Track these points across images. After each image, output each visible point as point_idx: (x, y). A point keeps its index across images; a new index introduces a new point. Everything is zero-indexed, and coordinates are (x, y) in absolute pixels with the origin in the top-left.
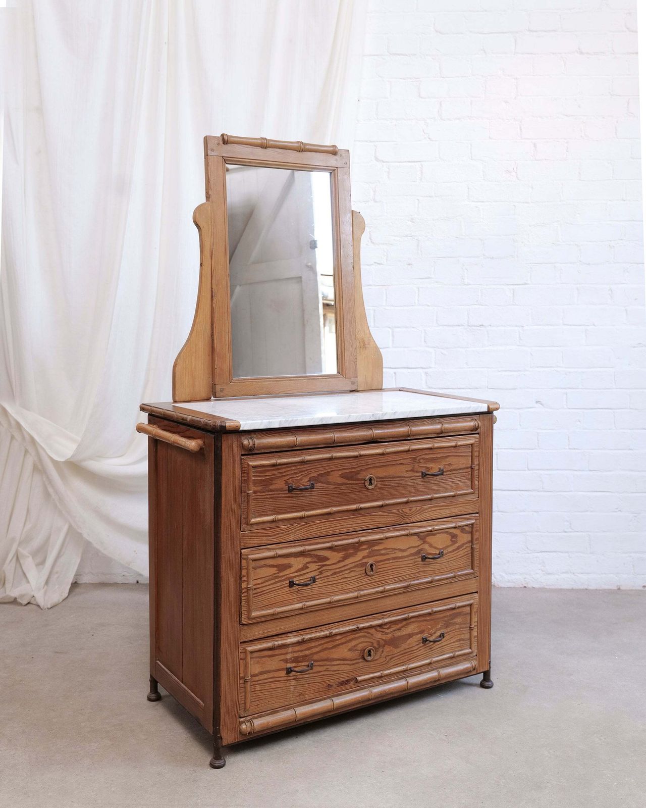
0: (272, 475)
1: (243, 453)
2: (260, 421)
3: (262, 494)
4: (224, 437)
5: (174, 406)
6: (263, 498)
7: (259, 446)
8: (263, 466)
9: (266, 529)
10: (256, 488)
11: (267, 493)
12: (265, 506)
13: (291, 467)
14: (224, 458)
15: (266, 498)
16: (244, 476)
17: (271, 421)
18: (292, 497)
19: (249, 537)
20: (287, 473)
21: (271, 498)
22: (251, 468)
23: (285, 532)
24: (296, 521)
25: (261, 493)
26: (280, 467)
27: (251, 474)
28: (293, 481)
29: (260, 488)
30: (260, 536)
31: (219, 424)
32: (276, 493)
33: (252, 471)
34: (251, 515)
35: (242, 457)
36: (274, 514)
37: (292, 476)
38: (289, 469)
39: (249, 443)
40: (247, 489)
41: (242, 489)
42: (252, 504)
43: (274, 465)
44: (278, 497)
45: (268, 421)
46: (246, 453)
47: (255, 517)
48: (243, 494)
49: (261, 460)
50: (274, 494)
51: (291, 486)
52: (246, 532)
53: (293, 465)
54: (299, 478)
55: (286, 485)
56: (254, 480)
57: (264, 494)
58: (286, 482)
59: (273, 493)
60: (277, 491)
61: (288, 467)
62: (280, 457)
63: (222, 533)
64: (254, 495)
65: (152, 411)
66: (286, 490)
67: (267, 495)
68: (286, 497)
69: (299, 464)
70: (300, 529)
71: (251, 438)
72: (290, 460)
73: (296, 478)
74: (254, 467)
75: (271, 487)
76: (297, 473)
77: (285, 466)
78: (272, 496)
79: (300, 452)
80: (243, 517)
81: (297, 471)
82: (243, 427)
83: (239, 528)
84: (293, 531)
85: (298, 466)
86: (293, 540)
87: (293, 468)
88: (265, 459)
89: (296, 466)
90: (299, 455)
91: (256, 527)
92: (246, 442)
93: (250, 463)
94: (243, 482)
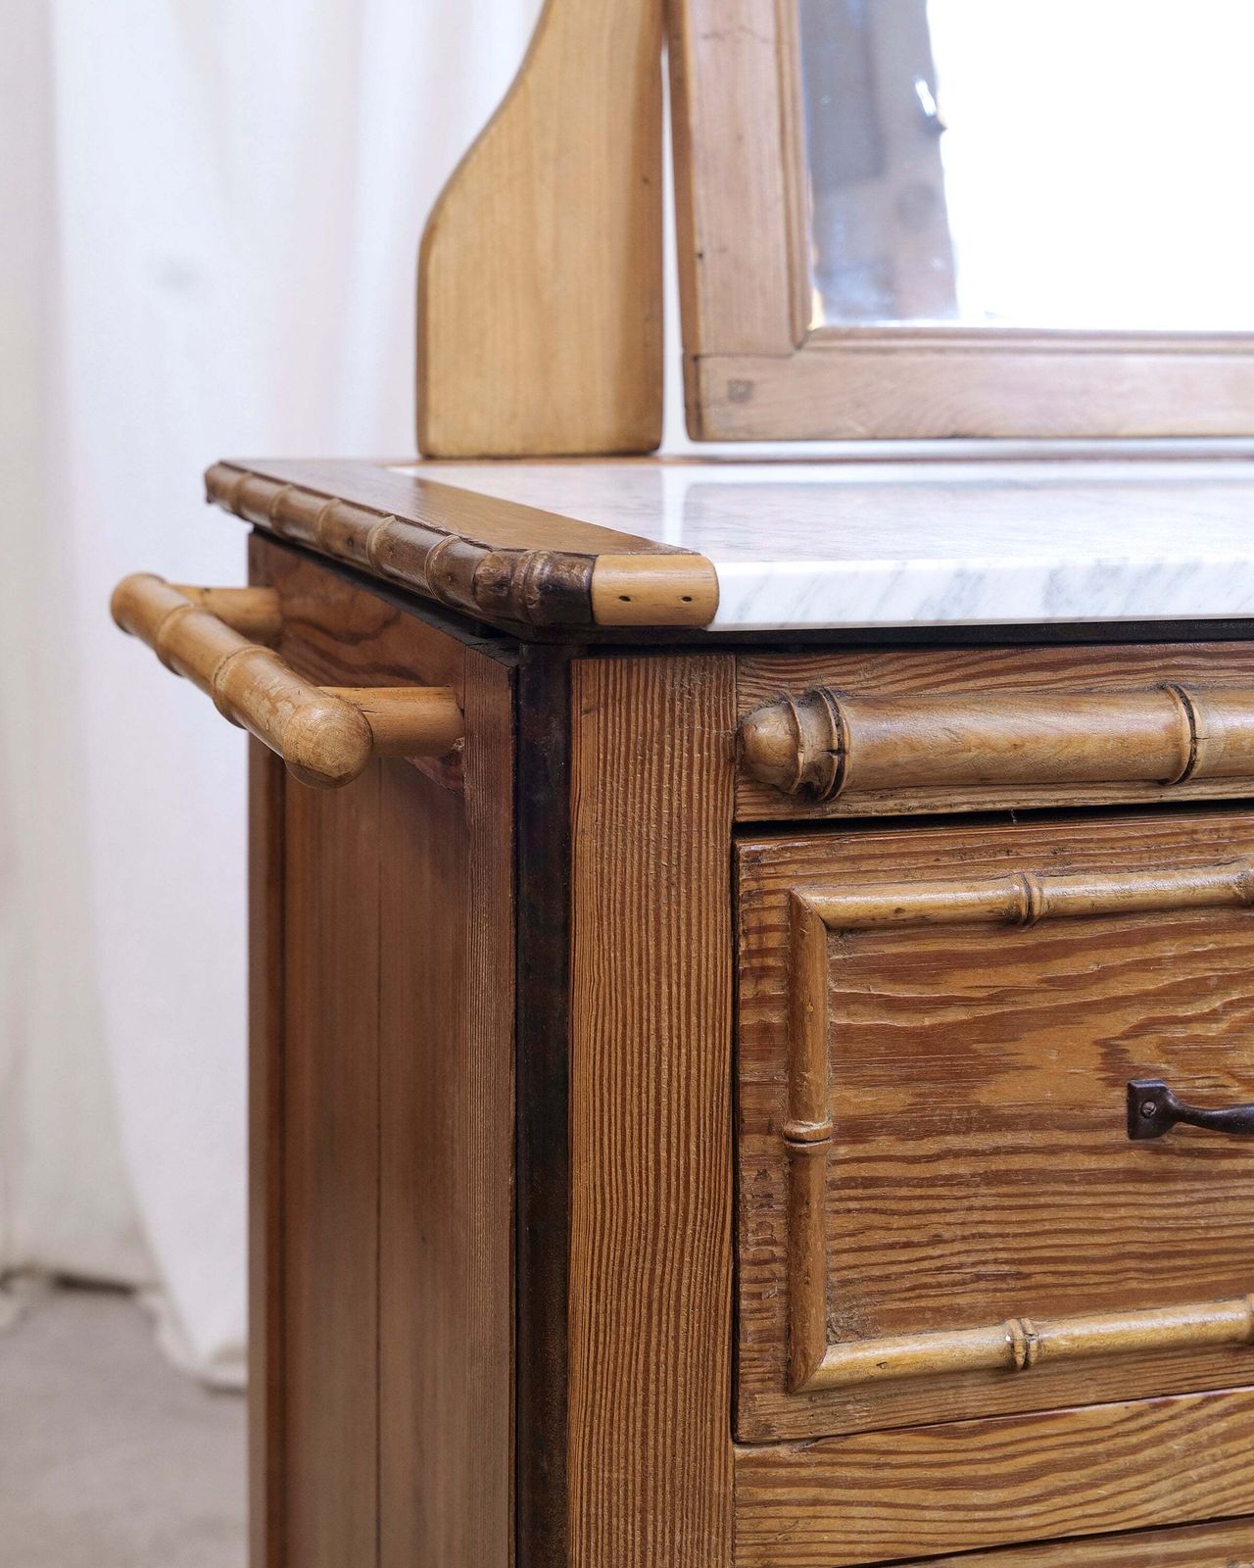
0: (992, 1000)
1: (749, 812)
2: (886, 566)
3: (911, 1148)
4: (592, 679)
5: (422, 484)
6: (921, 1182)
7: (883, 761)
8: (922, 923)
9: (943, 1427)
10: (863, 1101)
11: (955, 1142)
12: (937, 1240)
13: (1152, 936)
14: (585, 844)
15: (950, 1180)
16: (762, 1001)
17: (975, 564)
18: (1164, 1176)
19: (811, 1492)
20: (1117, 989)
21: (992, 1178)
22: (818, 941)
23: (1110, 1455)
24: (1203, 1363)
25: (902, 1133)
26: (1060, 934)
27: (822, 982)
28: (1167, 1049)
29: (893, 1100)
30: (903, 1484)
31: (541, 570)
32: (1025, 1138)
33: (822, 960)
34: (818, 1313)
35: (746, 847)
36: (1018, 1311)
37: (1158, 1012)
38: (1134, 954)
39: (796, 735)
40: (778, 1101)
41: (747, 1102)
42: (825, 1222)
43: (1010, 920)
44: (1044, 1176)
45: (950, 565)
46: (781, 812)
47: (861, 1332)
48: (751, 1145)
49: (906, 876)
50: (1016, 1150)
51: (1157, 1095)
52: (783, 1451)
53: (1170, 921)
54: (1214, 1030)
55: (1112, 1083)
56: (844, 1034)
57: (931, 1146)
58: (1112, 1054)
59: (1007, 1139)
60: (1036, 1124)
61: (1126, 940)
62: (1062, 861)
63: (577, 1450)
64: (843, 1151)
65: (283, 514)
66: (1110, 1124)
67: (957, 1154)
68: (1111, 1176)
69: (1223, 916)
70: (1229, 1436)
71: (813, 699)
72: (1145, 885)
73: (1198, 1029)
74: (847, 929)
75: (984, 1096)
76: (1199, 989)
77: (1101, 928)
78: (999, 1164)
79: (1225, 822)
80: (749, 1327)
81: (1200, 970)
82: (743, 608)
83: (722, 1412)
84: (1176, 1445)
85: (1206, 929)
86: (1174, 1515)
87: (1169, 949)
88: (935, 868)
89: (1189, 931)
90: (1216, 847)
91: (859, 1414)
92: (769, 729)
93: (813, 898)
94: (748, 1043)
